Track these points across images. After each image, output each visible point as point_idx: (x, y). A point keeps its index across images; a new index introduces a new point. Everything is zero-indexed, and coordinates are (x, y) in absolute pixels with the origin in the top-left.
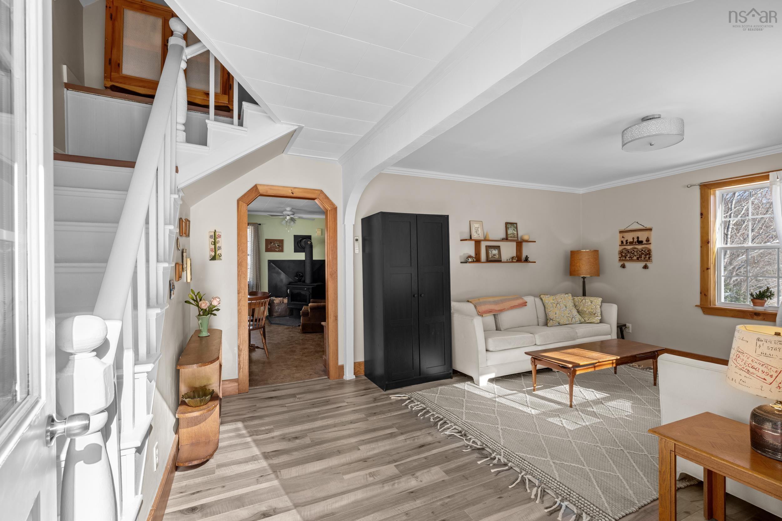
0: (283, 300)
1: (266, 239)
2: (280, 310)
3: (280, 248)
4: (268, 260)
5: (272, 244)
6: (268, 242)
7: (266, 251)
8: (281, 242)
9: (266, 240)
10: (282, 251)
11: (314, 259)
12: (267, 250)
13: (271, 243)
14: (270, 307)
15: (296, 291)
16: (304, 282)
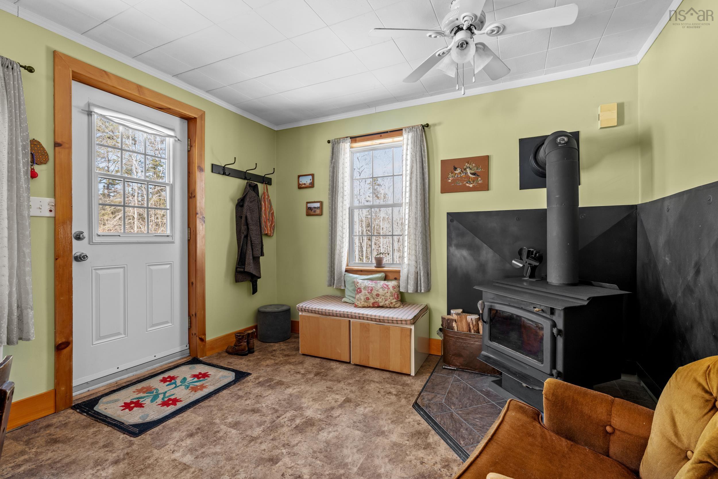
4: (448, 214)
5: (458, 171)
7: (442, 193)
10: (485, 187)
12: (446, 189)
13: (455, 169)
16: (544, 279)
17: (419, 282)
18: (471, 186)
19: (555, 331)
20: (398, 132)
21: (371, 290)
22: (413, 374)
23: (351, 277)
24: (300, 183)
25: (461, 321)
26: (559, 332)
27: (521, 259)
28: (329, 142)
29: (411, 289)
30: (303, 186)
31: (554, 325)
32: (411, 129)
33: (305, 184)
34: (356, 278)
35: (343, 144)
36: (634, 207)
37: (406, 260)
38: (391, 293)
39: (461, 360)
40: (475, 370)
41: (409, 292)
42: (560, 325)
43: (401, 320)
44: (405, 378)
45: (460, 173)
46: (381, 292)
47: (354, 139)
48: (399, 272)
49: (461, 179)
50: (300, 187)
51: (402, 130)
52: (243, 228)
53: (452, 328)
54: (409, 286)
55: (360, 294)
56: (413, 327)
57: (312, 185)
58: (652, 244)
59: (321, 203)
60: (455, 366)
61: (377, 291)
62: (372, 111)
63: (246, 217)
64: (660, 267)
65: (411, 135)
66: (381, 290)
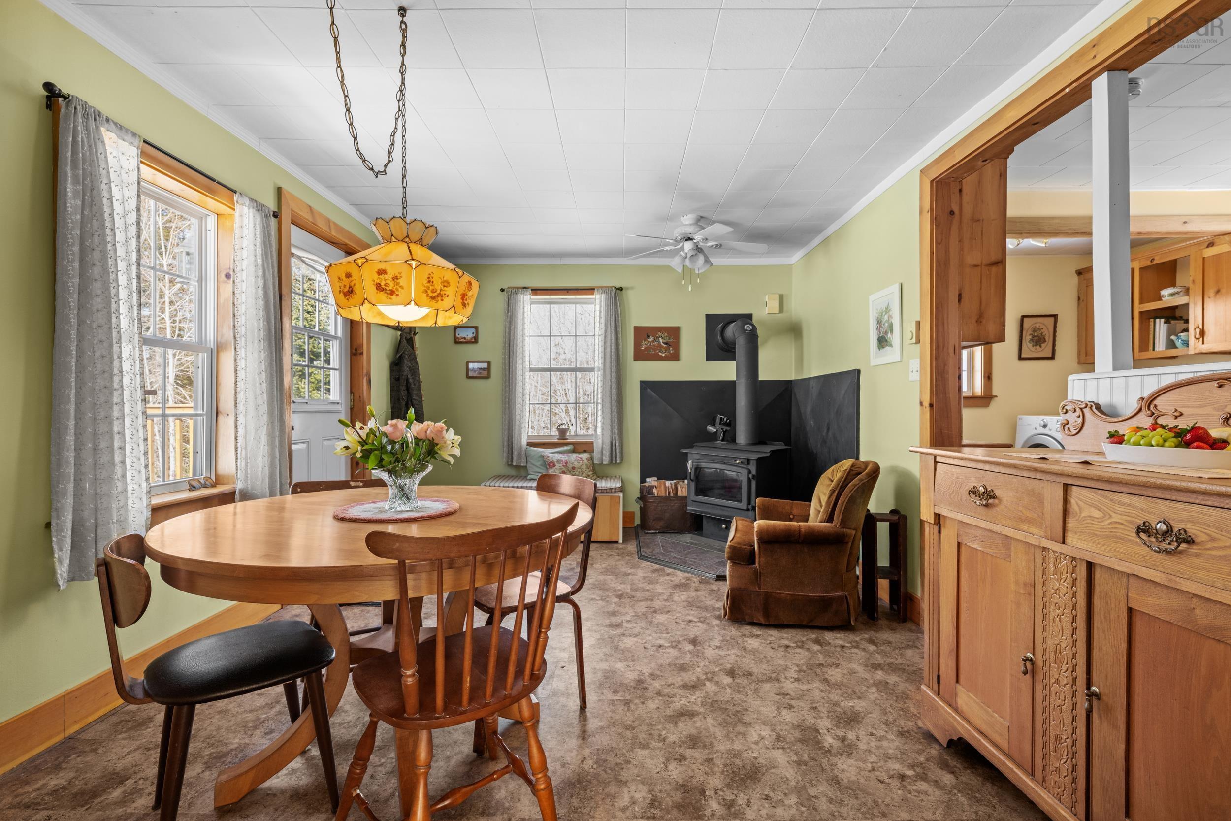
0: (676, 488)
1: (635, 328)
2: (667, 515)
3: (671, 351)
4: (642, 382)
5: (651, 339)
6: (642, 333)
7: (635, 360)
8: (674, 333)
9: (637, 329)
10: (676, 357)
11: (760, 379)
12: (639, 356)
13: (648, 337)
14: (644, 505)
15: (712, 465)
17: (614, 453)
18: (663, 355)
19: (750, 476)
20: (590, 290)
21: (566, 463)
22: (621, 541)
23: (534, 451)
24: (457, 336)
25: (660, 486)
26: (753, 476)
27: (715, 425)
28: (502, 290)
29: (606, 460)
30: (463, 340)
31: (750, 472)
32: (605, 289)
33: (465, 338)
34: (543, 452)
35: (522, 296)
36: (789, 382)
37: (599, 431)
38: (586, 465)
39: (661, 523)
40: (675, 530)
41: (604, 463)
42: (754, 472)
43: (611, 489)
44: (616, 545)
45: (653, 341)
46: (576, 464)
47: (535, 291)
48: (592, 443)
49: (654, 348)
50: (457, 342)
51: (594, 289)
52: (403, 393)
53: (653, 494)
54: (604, 458)
55: (554, 469)
56: (621, 495)
57: (475, 340)
58: (802, 412)
59: (489, 363)
60: (656, 530)
61: (572, 464)
62: (557, 261)
63: (407, 380)
64: (808, 428)
65: (603, 296)
66: (576, 463)
